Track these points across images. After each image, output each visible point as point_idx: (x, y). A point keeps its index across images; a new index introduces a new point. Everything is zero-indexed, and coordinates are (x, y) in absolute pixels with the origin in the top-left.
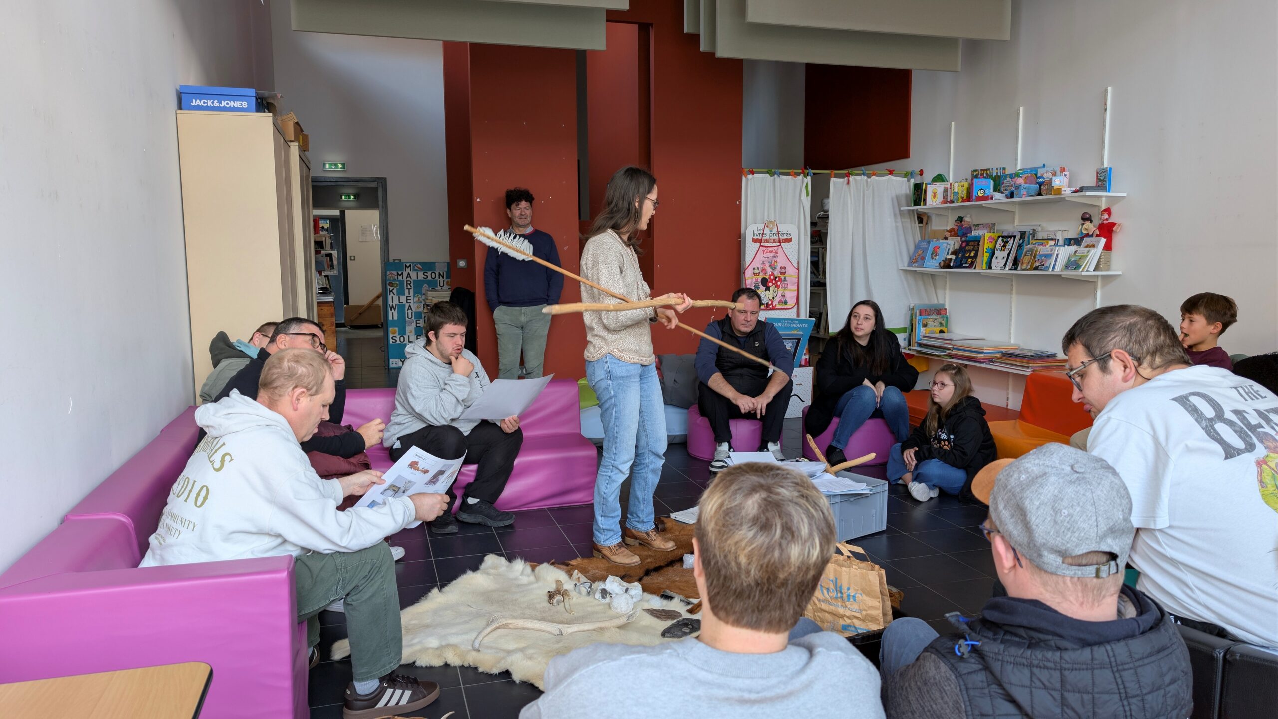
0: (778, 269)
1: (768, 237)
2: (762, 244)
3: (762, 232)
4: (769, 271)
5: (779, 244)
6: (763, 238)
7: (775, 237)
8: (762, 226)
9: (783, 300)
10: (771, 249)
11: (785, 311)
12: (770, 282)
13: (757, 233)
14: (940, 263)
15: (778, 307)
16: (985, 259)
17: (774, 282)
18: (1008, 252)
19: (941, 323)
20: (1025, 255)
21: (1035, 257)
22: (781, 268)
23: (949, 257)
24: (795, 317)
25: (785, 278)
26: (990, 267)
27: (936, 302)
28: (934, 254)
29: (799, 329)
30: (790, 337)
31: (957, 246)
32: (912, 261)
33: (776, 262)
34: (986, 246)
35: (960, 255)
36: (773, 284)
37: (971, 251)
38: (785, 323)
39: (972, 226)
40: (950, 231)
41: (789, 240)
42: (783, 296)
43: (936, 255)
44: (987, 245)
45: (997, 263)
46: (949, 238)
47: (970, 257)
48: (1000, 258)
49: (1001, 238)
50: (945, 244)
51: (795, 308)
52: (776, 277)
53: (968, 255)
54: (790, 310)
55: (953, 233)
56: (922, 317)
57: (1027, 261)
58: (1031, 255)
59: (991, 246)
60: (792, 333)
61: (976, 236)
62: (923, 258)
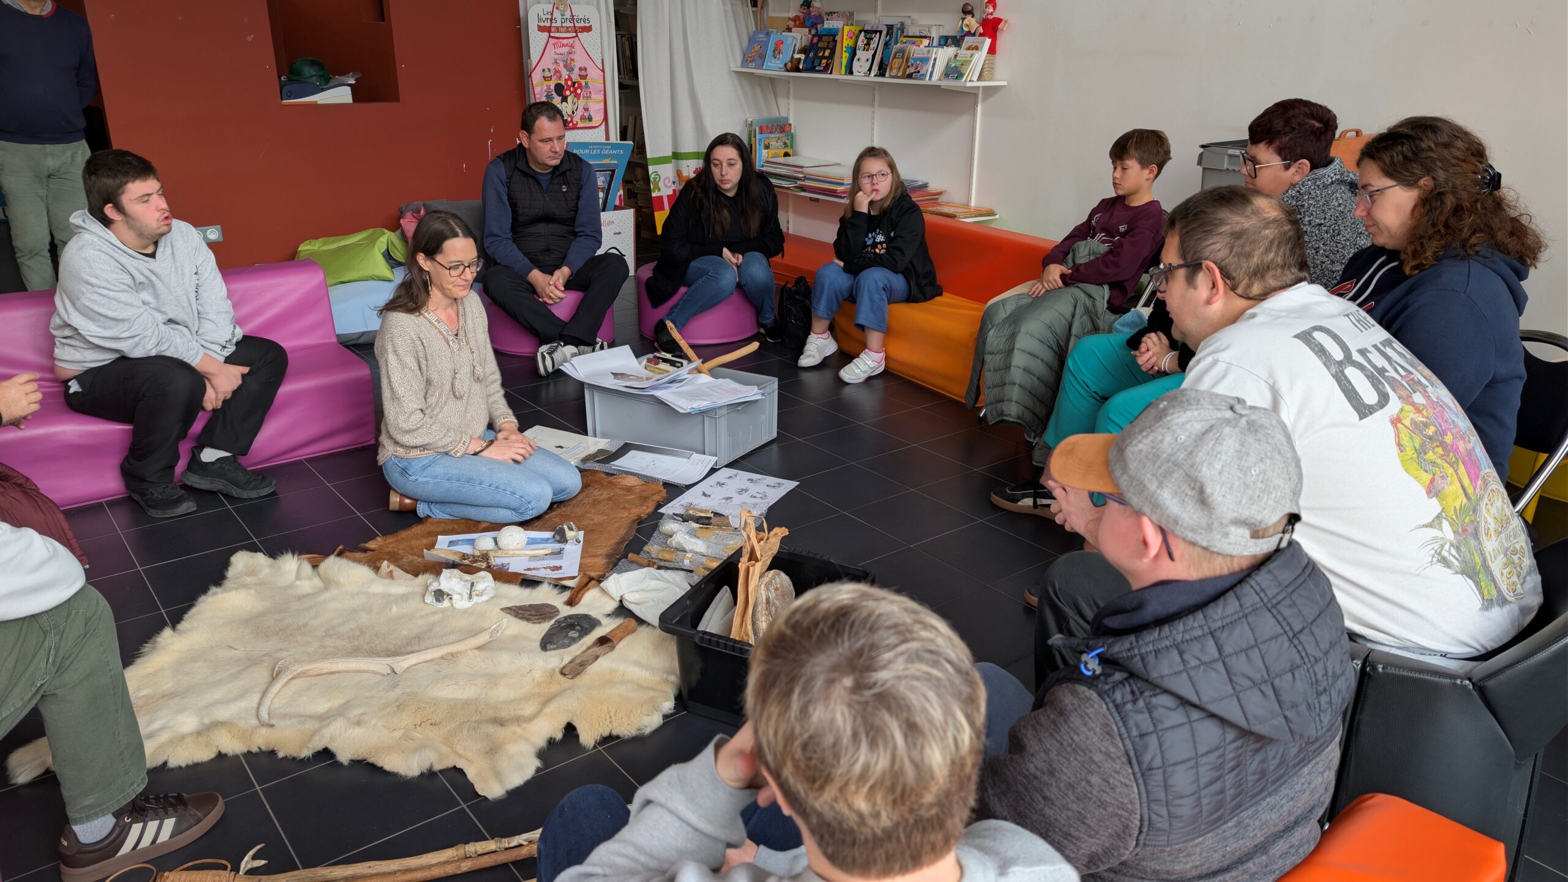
0: (576, 70)
1: (559, 24)
2: (552, 34)
3: (550, 17)
4: (565, 74)
5: (574, 34)
6: (553, 25)
7: (568, 24)
8: (549, 8)
9: (586, 115)
10: (565, 42)
11: (590, 131)
12: (567, 90)
13: (544, 17)
14: (786, 65)
15: (580, 125)
16: (844, 61)
17: (572, 89)
18: (873, 52)
19: (785, 144)
20: (895, 57)
21: (907, 61)
22: (580, 69)
23: (797, 56)
24: (603, 140)
25: (586, 84)
26: (851, 73)
27: (778, 115)
28: (777, 51)
29: (613, 156)
30: (603, 169)
31: (805, 42)
32: (746, 60)
33: (572, 60)
34: (845, 44)
35: (812, 54)
36: (571, 92)
37: (824, 49)
38: (593, 149)
39: (823, 14)
40: (795, 19)
41: (588, 29)
42: (586, 109)
43: (779, 53)
44: (847, 42)
45: (861, 65)
46: (794, 29)
47: (823, 57)
48: (863, 60)
49: (863, 33)
50: (791, 39)
51: (603, 126)
52: (574, 83)
53: (821, 54)
54: (597, 130)
55: (799, 22)
56: (764, 136)
57: (896, 65)
58: (902, 57)
59: (851, 43)
60: (603, 162)
61: (830, 29)
62: (762, 57)
